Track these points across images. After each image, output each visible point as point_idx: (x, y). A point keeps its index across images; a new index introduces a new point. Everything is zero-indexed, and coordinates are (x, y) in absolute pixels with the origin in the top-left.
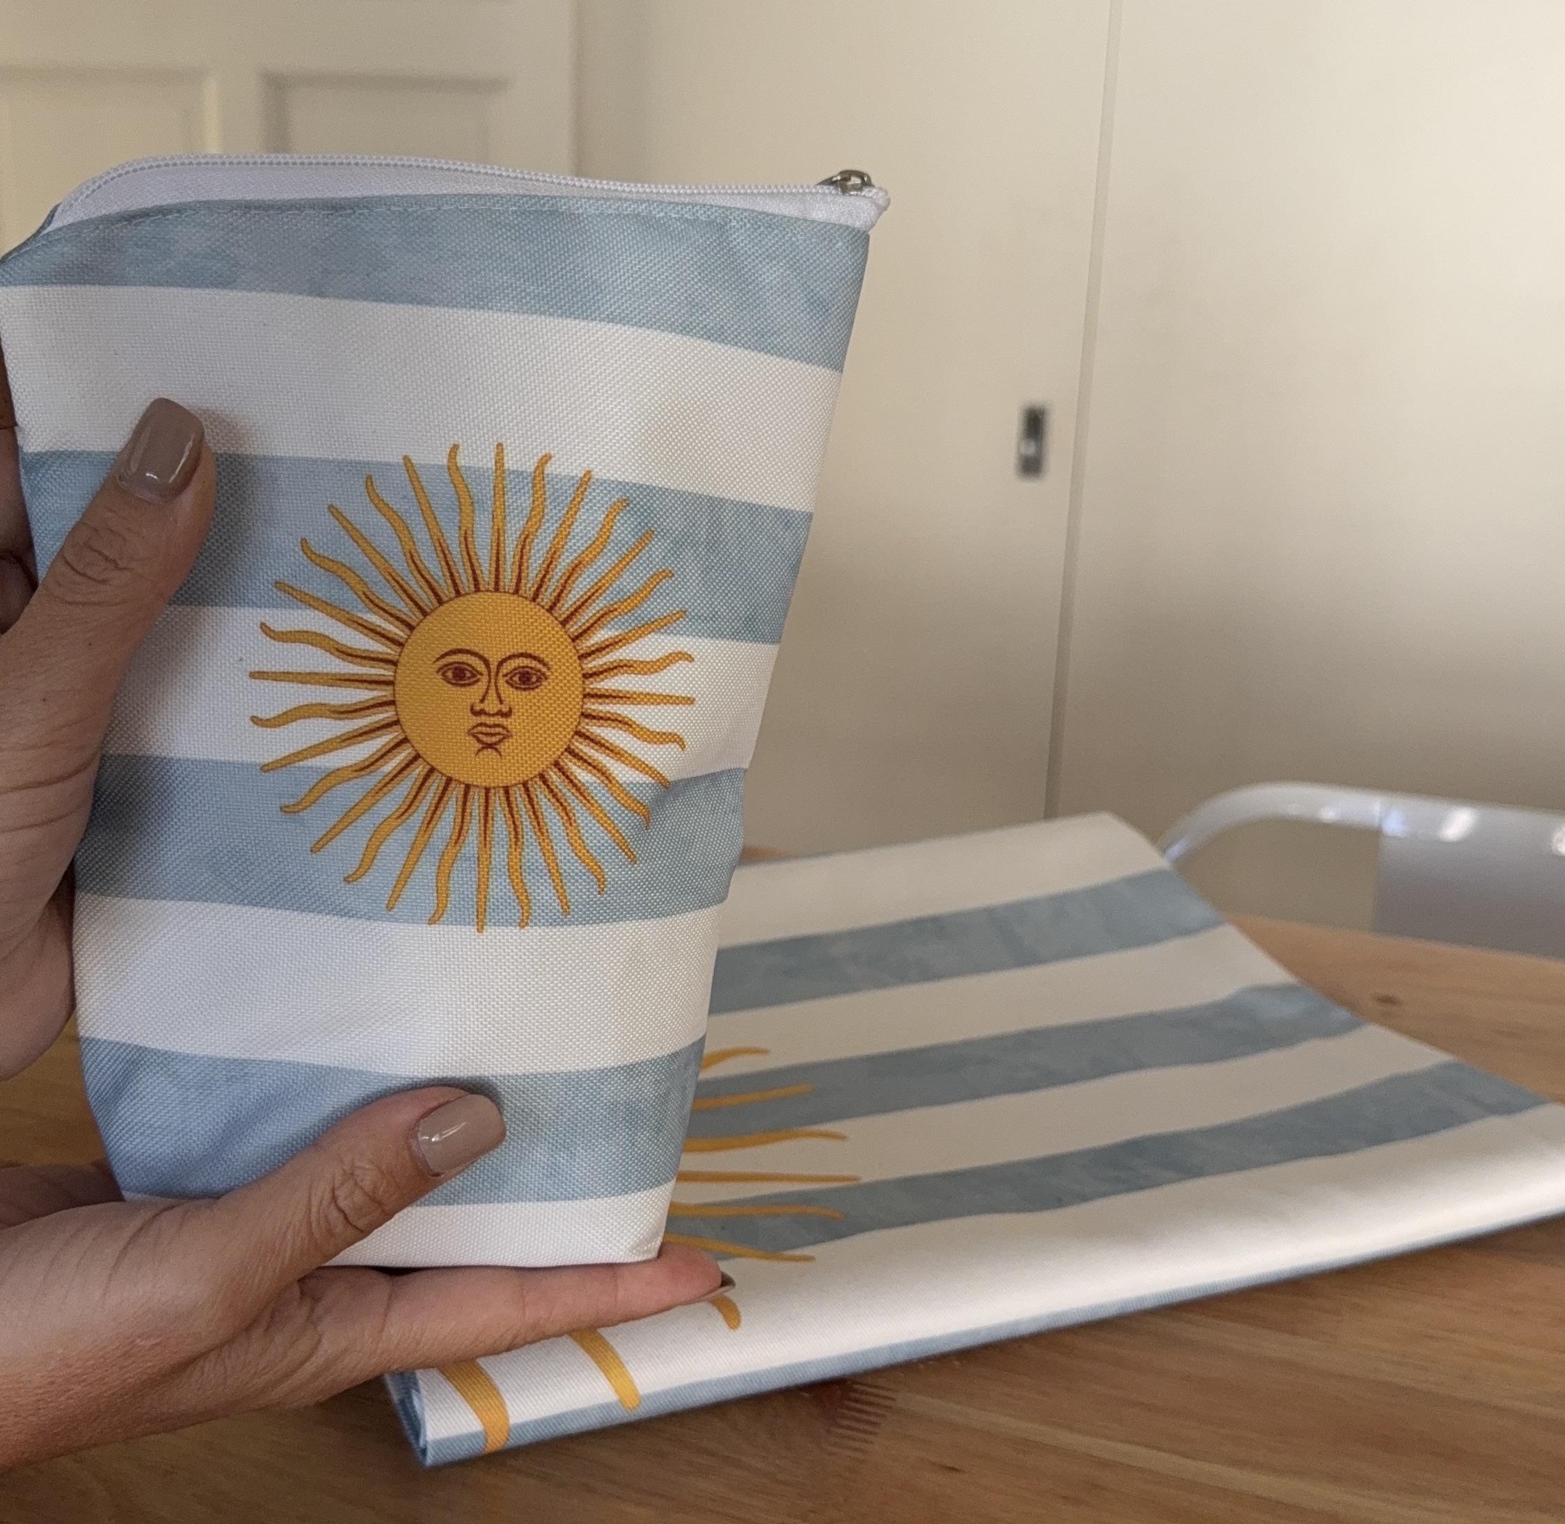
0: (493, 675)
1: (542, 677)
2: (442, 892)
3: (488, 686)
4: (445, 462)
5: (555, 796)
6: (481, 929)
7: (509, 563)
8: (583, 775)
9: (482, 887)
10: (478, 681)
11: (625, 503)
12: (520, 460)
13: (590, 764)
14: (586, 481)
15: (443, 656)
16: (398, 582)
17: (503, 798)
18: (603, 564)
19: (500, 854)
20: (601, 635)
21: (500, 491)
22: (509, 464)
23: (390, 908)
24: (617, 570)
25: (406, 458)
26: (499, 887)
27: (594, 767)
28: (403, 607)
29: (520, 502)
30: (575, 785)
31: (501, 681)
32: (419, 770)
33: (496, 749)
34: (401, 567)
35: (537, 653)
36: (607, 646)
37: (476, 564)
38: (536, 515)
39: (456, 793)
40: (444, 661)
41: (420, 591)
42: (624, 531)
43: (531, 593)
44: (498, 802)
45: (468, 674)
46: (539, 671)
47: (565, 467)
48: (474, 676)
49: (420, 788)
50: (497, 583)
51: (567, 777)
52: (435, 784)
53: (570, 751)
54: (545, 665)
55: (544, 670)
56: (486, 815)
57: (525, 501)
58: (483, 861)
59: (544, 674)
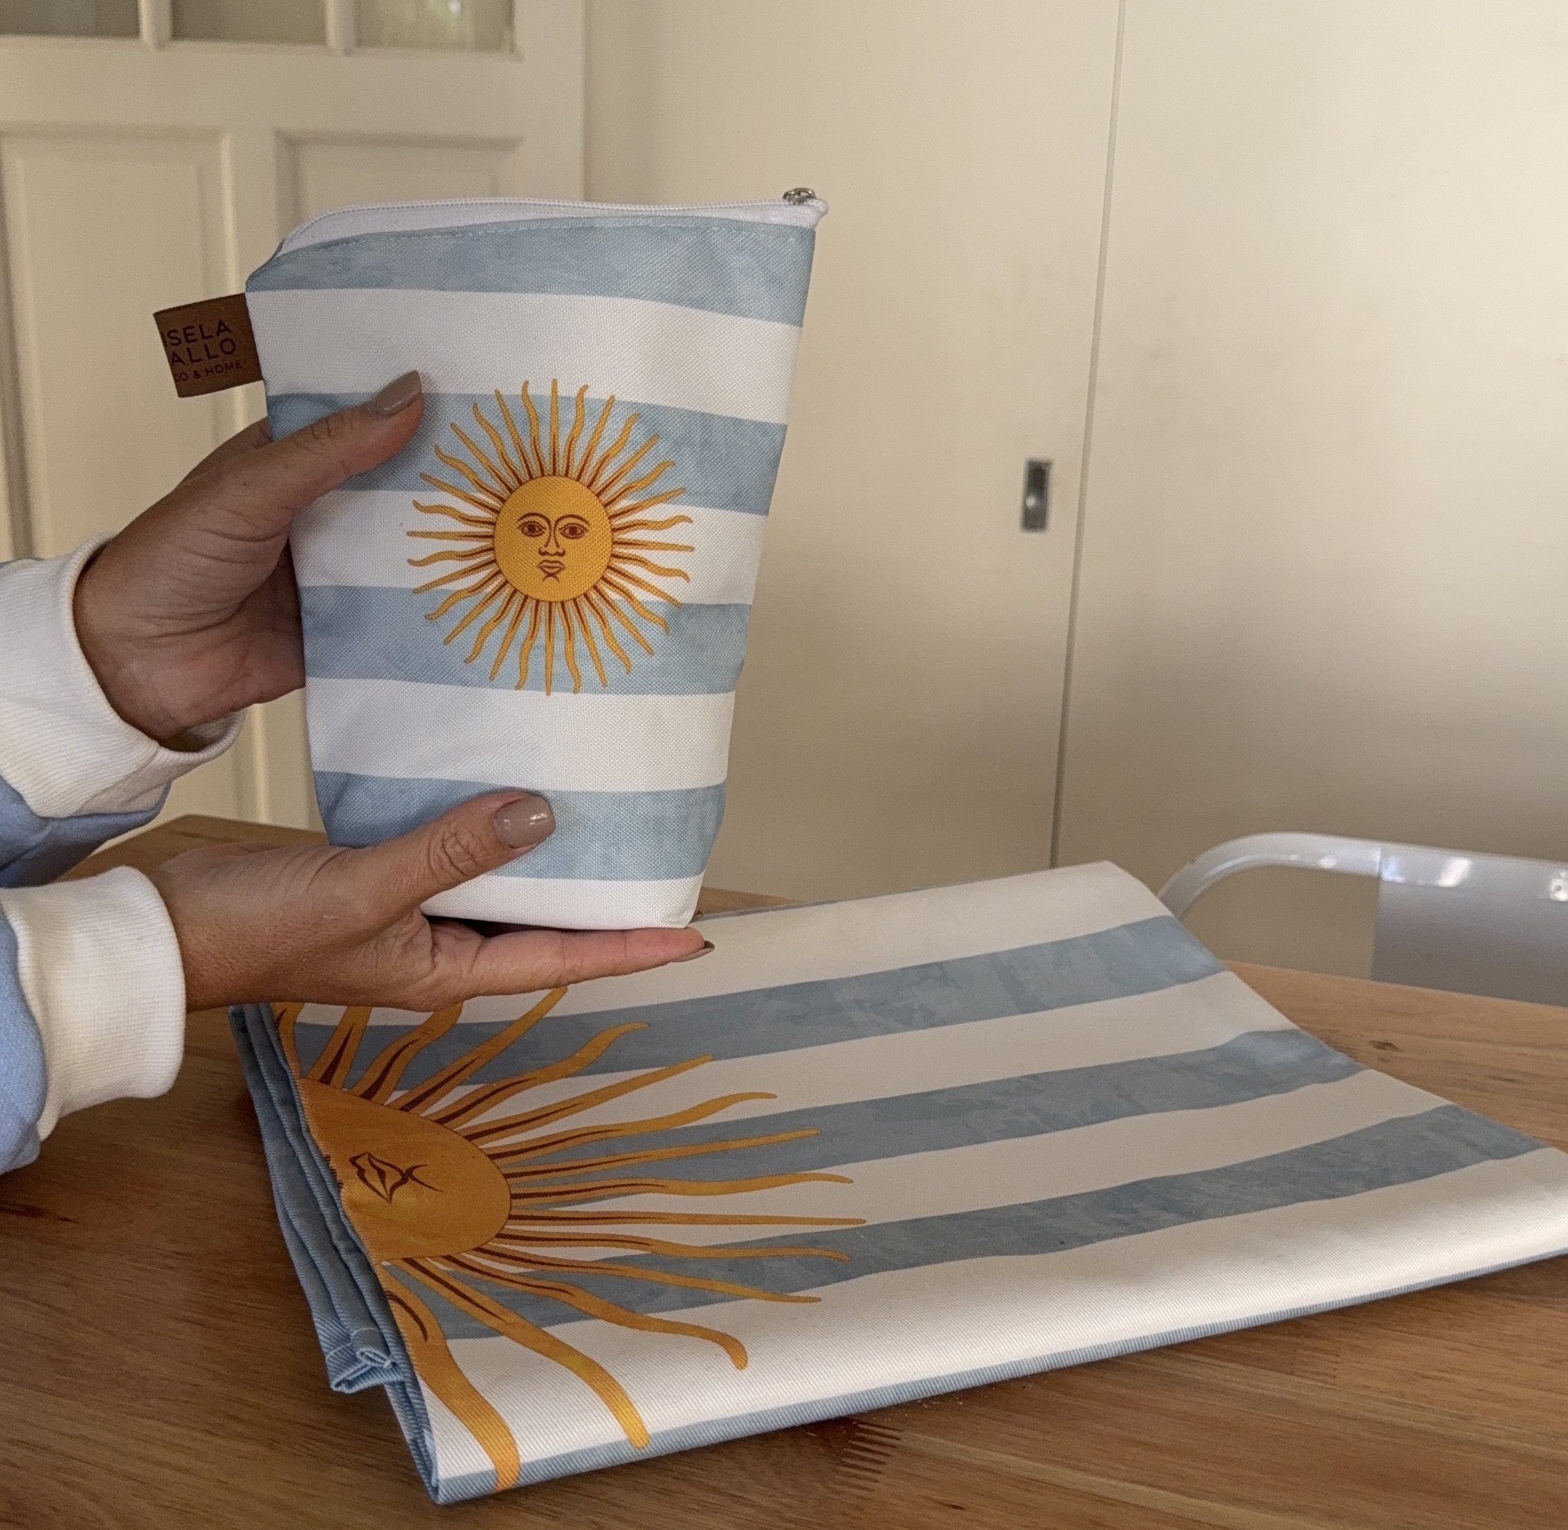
0: (553, 530)
1: (584, 530)
2: (524, 671)
3: (550, 537)
4: (521, 393)
5: (594, 608)
6: (548, 694)
7: (561, 457)
8: (612, 595)
9: (548, 666)
10: (544, 533)
11: (638, 416)
12: (568, 390)
13: (618, 588)
14: (611, 402)
15: (522, 518)
16: (494, 471)
17: (561, 609)
18: (623, 457)
19: (559, 645)
20: (624, 504)
21: (555, 411)
22: (561, 392)
23: (492, 678)
24: (634, 461)
25: (496, 391)
26: (560, 667)
27: (621, 590)
28: (497, 487)
29: (569, 416)
30: (608, 602)
31: (558, 533)
32: (507, 591)
33: (556, 578)
34: (497, 462)
35: (581, 515)
36: (629, 511)
37: (542, 458)
38: (579, 425)
39: (530, 605)
40: (522, 521)
41: (507, 476)
42: (638, 434)
43: (575, 476)
44: (557, 612)
45: (537, 529)
46: (582, 526)
47: (597, 393)
48: (541, 530)
49: (508, 603)
50: (554, 470)
51: (603, 596)
52: (518, 599)
53: (603, 578)
54: (587, 522)
55: (585, 525)
56: (550, 620)
57: (572, 417)
58: (549, 649)
59: (585, 529)
